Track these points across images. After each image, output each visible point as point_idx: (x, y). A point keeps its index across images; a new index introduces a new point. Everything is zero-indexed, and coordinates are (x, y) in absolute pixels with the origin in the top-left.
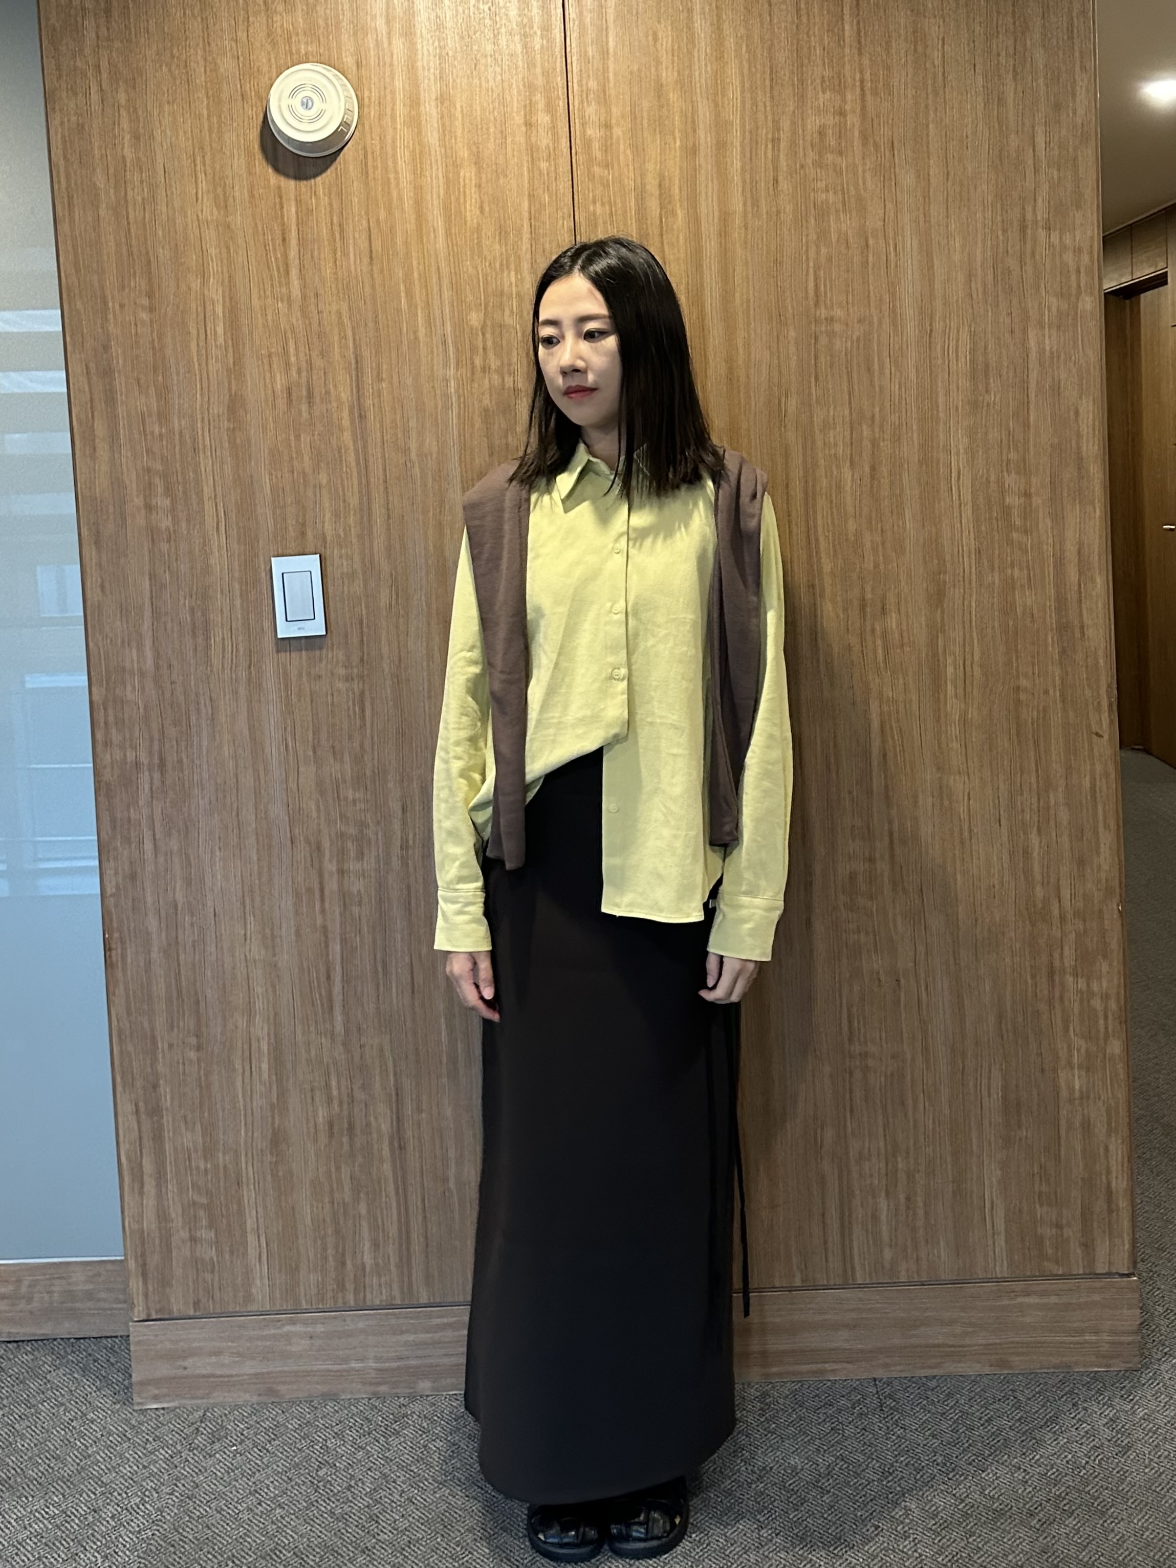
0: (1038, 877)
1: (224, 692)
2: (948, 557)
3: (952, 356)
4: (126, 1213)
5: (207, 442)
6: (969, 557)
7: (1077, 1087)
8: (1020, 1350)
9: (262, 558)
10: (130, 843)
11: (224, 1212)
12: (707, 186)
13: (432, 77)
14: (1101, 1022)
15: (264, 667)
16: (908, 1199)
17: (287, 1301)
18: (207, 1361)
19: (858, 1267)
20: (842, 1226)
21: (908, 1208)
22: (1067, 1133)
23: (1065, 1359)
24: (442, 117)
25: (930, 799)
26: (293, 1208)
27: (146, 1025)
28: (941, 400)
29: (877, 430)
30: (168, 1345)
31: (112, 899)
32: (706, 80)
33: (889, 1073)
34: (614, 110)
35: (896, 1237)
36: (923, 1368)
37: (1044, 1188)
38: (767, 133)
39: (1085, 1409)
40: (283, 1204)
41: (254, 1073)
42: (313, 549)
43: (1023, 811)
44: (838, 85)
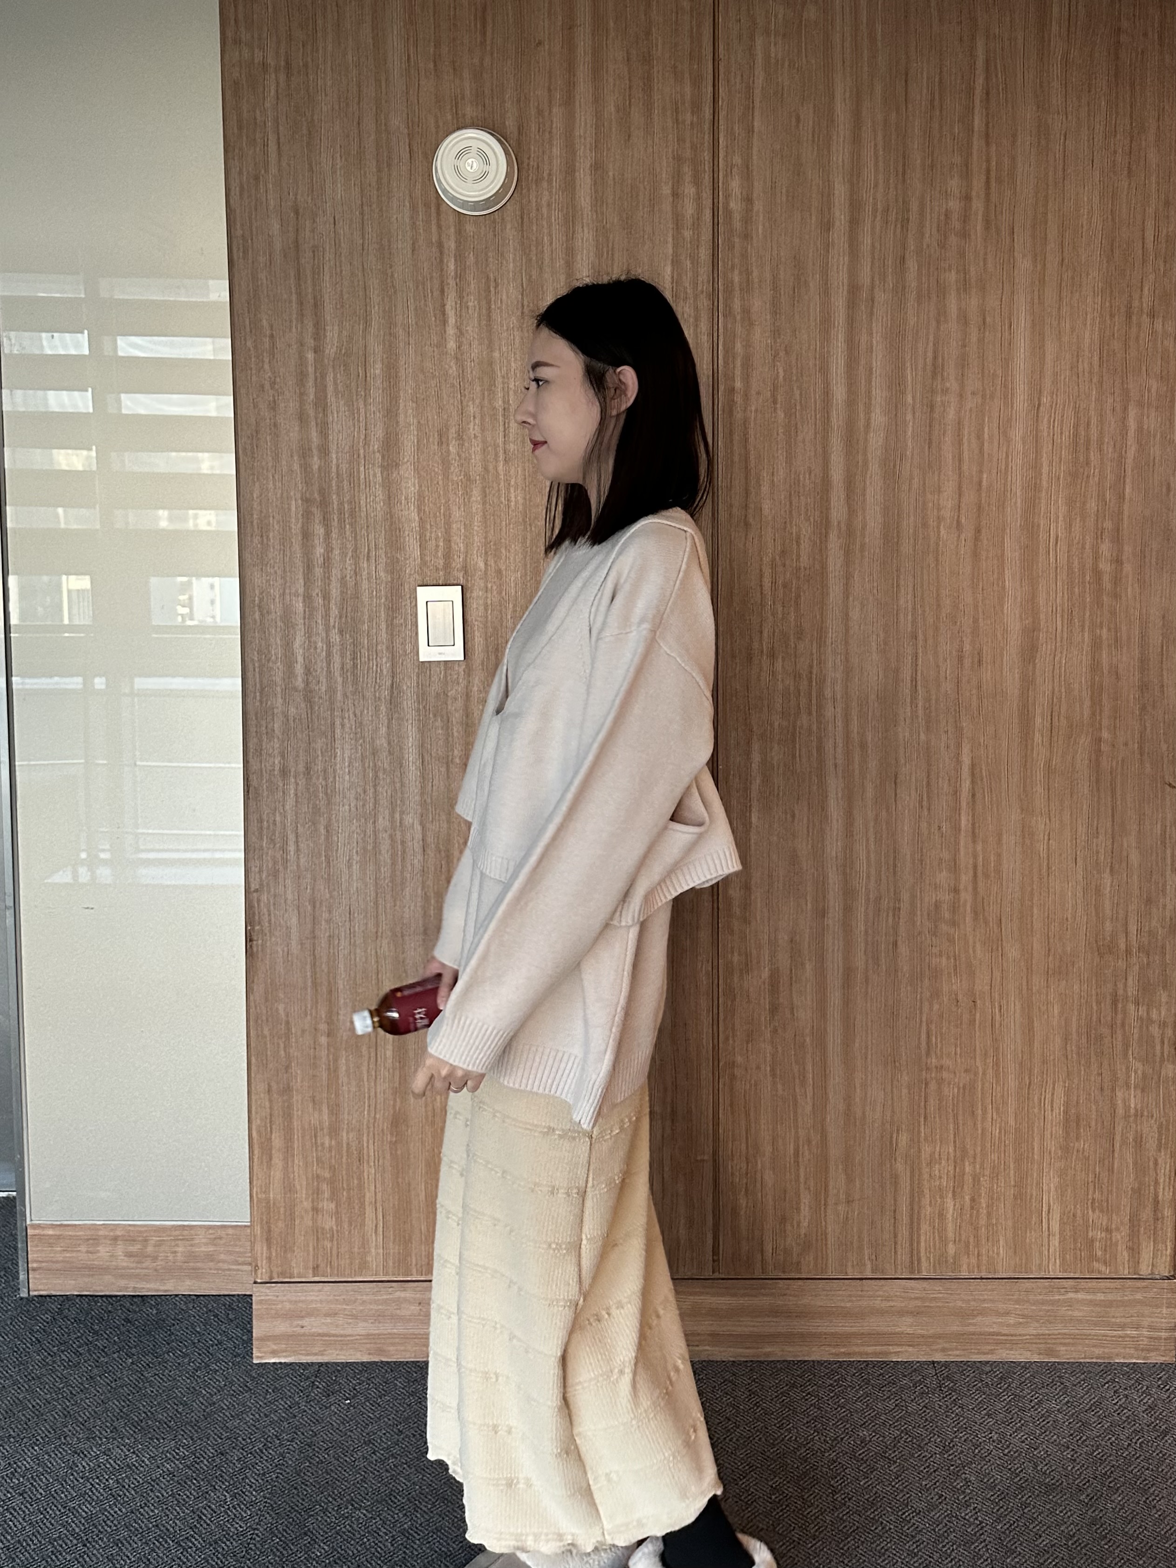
0: (1108, 912)
1: (368, 709)
2: (1042, 616)
3: (1057, 430)
4: (255, 1183)
5: (362, 476)
6: (1062, 616)
7: (1132, 1106)
8: (1067, 1341)
9: (407, 587)
10: (275, 845)
11: (345, 1186)
12: (838, 260)
13: (588, 147)
14: (1158, 1047)
15: (405, 688)
16: (973, 1200)
17: (399, 1269)
18: (323, 1321)
19: (923, 1259)
20: (912, 1223)
21: (972, 1208)
22: (1120, 1146)
23: (1106, 1350)
24: (595, 183)
25: (1013, 837)
26: (409, 1184)
27: (281, 1011)
28: (1045, 470)
29: (984, 495)
30: (288, 1306)
31: (255, 894)
32: (843, 161)
33: (961, 1085)
34: (756, 184)
35: (960, 1234)
36: (978, 1353)
37: (1097, 1195)
38: (897, 213)
39: (1126, 1396)
40: (400, 1180)
41: (379, 1059)
42: (455, 582)
43: (1098, 852)
44: (966, 174)
